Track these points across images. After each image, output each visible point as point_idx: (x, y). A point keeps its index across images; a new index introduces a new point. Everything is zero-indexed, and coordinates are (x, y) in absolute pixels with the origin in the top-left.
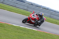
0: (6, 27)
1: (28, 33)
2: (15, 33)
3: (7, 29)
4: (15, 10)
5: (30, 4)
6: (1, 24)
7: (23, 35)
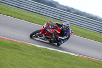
0: (23, 50)
1: (62, 61)
2: (39, 60)
3: (25, 53)
4: (40, 20)
5: (66, 9)
6: (15, 43)
7: (53, 64)
